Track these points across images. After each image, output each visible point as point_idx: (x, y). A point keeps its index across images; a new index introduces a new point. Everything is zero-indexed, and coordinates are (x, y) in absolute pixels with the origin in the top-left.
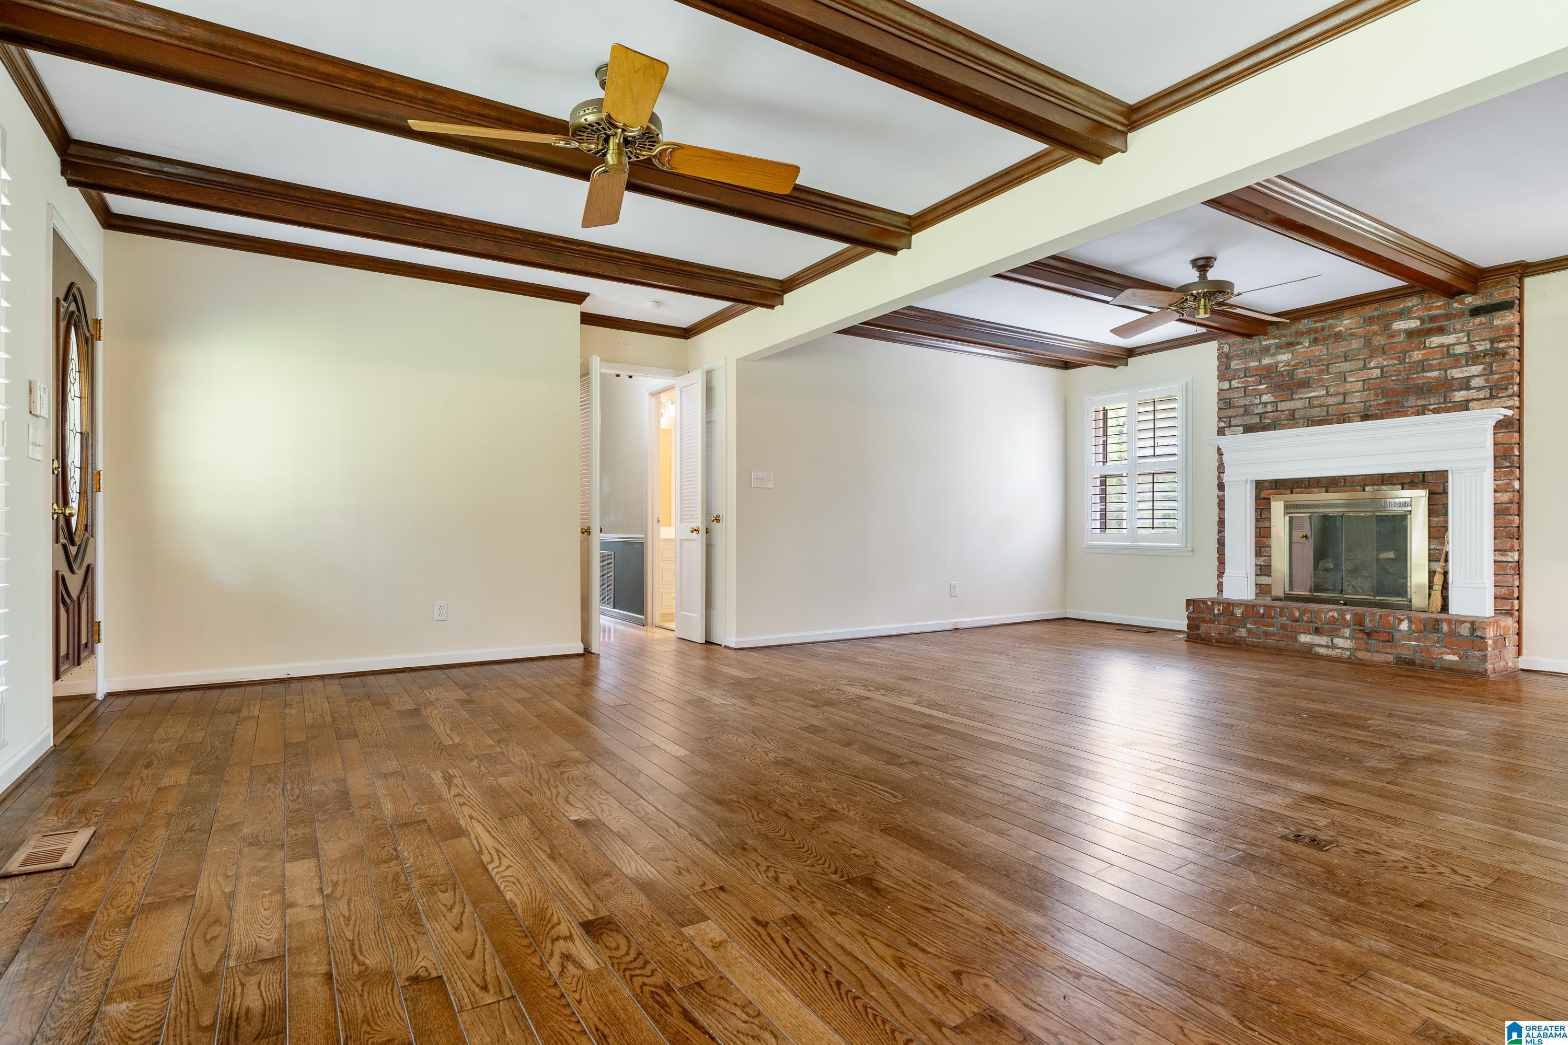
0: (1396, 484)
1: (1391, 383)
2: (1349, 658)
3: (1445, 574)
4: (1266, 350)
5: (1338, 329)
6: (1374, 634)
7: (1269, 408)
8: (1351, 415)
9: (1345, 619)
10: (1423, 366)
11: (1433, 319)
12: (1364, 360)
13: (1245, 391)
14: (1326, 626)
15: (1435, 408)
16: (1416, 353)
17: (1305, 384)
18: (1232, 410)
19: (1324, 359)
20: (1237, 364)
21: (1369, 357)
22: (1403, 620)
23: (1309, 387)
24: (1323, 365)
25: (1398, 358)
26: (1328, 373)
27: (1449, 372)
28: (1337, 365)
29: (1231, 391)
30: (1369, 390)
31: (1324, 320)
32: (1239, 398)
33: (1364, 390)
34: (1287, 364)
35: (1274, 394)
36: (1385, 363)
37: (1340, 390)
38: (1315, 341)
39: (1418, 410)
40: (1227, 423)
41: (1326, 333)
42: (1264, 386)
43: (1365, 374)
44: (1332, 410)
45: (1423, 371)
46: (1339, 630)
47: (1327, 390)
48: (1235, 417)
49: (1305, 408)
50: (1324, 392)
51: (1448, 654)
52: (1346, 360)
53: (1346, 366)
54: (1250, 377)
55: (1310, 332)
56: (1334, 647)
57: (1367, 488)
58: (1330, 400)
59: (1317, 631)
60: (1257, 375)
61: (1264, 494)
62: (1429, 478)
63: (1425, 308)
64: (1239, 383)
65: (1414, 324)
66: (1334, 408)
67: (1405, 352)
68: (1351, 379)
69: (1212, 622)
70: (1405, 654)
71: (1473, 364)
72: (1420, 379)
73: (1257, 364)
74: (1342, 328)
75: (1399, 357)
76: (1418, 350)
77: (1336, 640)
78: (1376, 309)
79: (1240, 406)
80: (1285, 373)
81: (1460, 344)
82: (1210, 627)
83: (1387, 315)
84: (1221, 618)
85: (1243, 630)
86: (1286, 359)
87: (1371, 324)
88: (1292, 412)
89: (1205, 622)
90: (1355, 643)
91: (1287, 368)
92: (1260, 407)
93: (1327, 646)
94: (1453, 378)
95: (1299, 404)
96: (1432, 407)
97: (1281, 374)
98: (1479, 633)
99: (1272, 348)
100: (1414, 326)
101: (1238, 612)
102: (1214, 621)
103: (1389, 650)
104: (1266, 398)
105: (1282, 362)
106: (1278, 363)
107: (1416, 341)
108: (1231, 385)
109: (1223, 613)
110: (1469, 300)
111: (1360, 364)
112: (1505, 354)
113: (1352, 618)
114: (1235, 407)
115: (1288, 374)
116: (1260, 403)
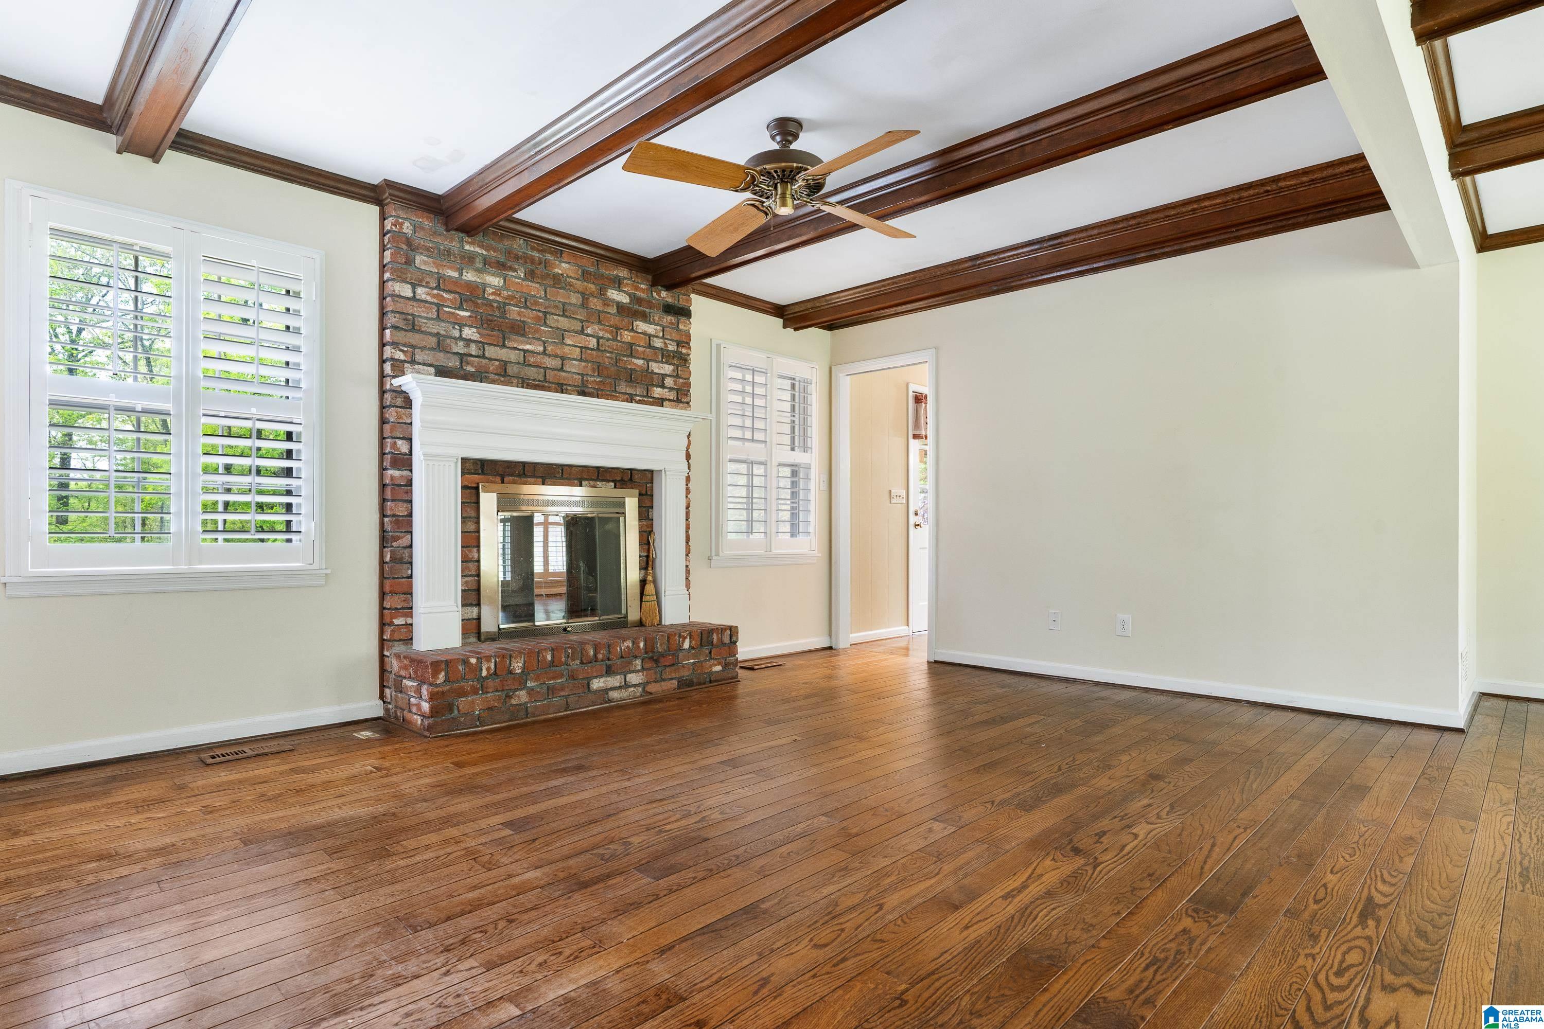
0: (608, 481)
1: (606, 360)
2: (641, 696)
4: (469, 259)
5: (556, 270)
6: (662, 660)
7: (473, 349)
8: (569, 388)
9: (639, 647)
10: (631, 349)
11: (639, 301)
12: (582, 321)
13: (438, 311)
14: (620, 662)
15: (639, 400)
16: (626, 332)
17: (519, 329)
18: (417, 335)
19: (541, 304)
20: (425, 263)
21: (587, 321)
22: (686, 638)
23: (523, 335)
24: (539, 311)
26: (545, 324)
27: (650, 363)
28: (555, 317)
29: (415, 303)
30: (586, 361)
31: (542, 251)
32: (426, 318)
33: (581, 360)
34: (497, 293)
35: (481, 331)
36: (601, 334)
37: (558, 352)
38: (531, 275)
39: (627, 399)
40: (409, 355)
41: (542, 269)
42: (467, 314)
43: (581, 340)
44: (550, 375)
45: (631, 356)
46: (630, 663)
47: (545, 347)
48: (422, 348)
50: (541, 349)
51: (715, 665)
52: (563, 315)
53: (564, 323)
54: (444, 290)
55: (525, 259)
56: (626, 686)
57: (584, 483)
58: (549, 362)
59: (609, 671)
60: (455, 292)
61: (472, 480)
62: (636, 477)
63: (633, 285)
64: (428, 294)
65: (625, 299)
66: (552, 373)
67: (618, 329)
68: (569, 342)
69: (475, 691)
70: (685, 673)
71: (667, 363)
72: (630, 364)
73: (455, 274)
74: (560, 272)
75: (612, 332)
76: (626, 330)
77: (629, 677)
78: (593, 264)
79: (430, 334)
80: (495, 305)
81: (657, 337)
82: (473, 702)
83: (602, 276)
84: (491, 683)
85: (523, 693)
86: (496, 284)
87: (588, 280)
88: (505, 364)
89: (464, 694)
90: (647, 675)
91: (497, 298)
92: (461, 343)
93: (620, 688)
94: (652, 372)
95: (513, 356)
96: (638, 398)
97: (489, 303)
98: (734, 639)
99: (477, 260)
100: (624, 301)
101: (517, 666)
102: (478, 689)
103: (673, 675)
104: (468, 332)
105: (490, 286)
106: (485, 286)
107: (626, 320)
108: (414, 292)
109: (495, 673)
110: (664, 294)
111: (577, 326)
112: (686, 360)
113: (645, 645)
114: (420, 331)
115: (499, 308)
116: (461, 338)
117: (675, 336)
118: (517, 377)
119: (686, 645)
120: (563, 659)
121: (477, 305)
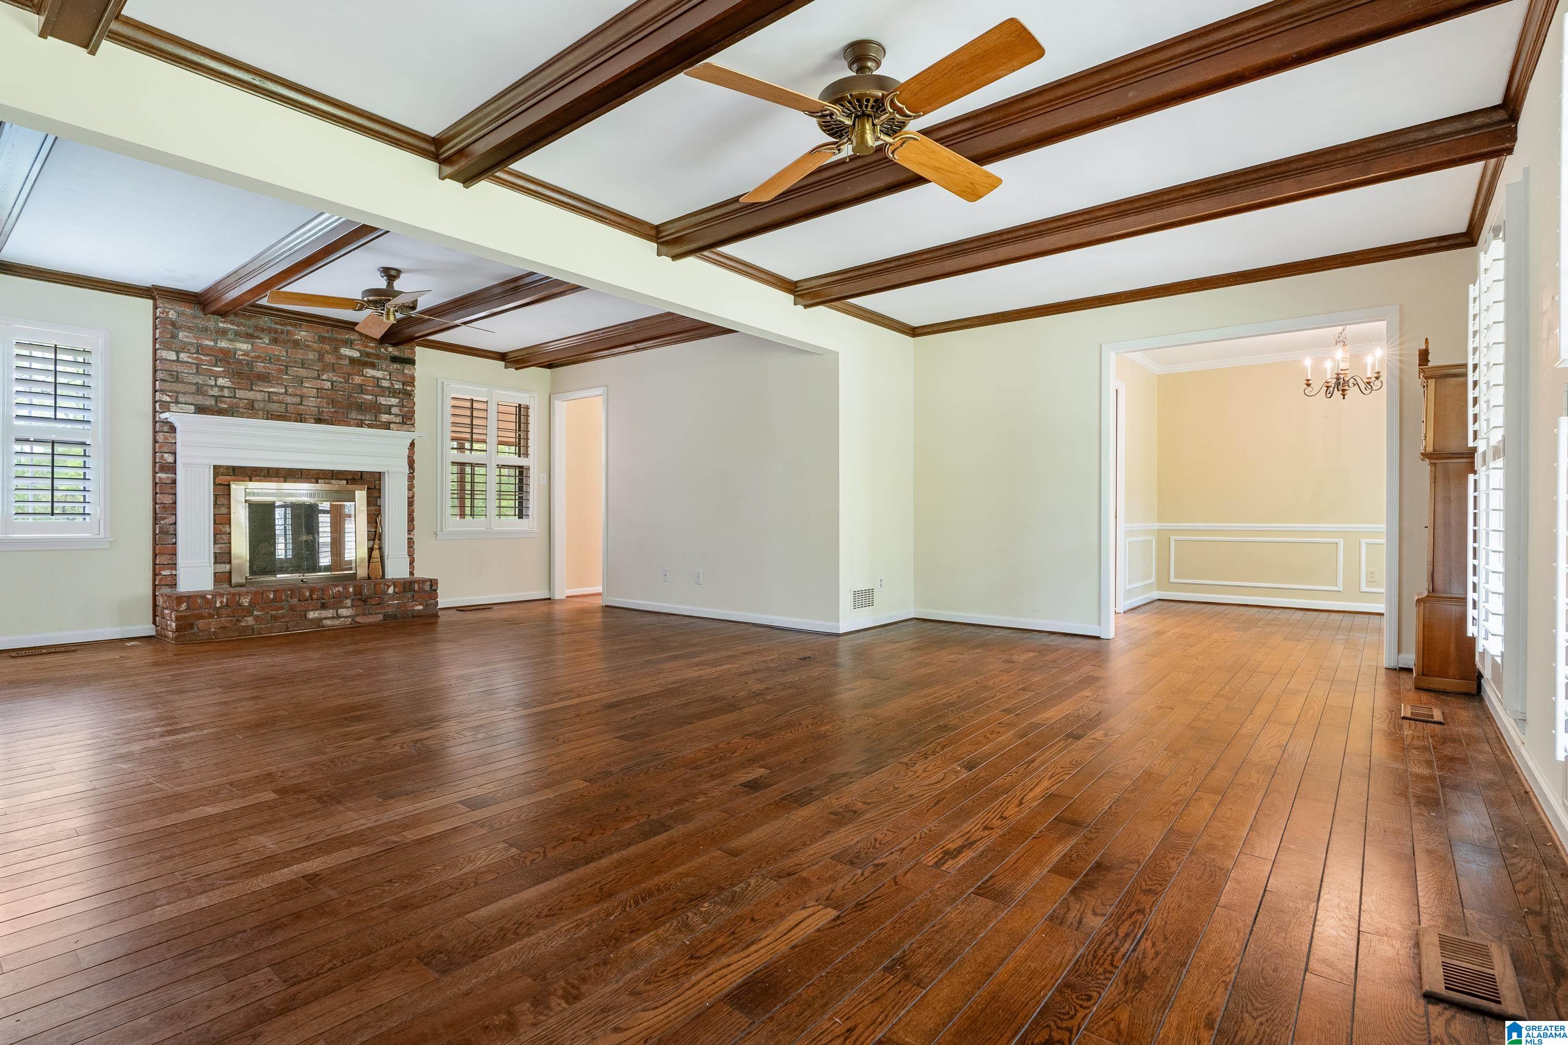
0: (341, 479)
1: (339, 396)
2: (351, 624)
3: (380, 549)
4: (224, 333)
5: (296, 337)
6: (369, 600)
7: (226, 393)
8: (307, 417)
9: (348, 591)
10: (361, 389)
11: (368, 355)
12: (318, 371)
13: (197, 368)
14: (332, 601)
15: (369, 424)
16: (357, 377)
17: (264, 378)
18: (180, 385)
19: (283, 360)
20: (187, 337)
21: (323, 370)
23: (269, 382)
24: (281, 365)
25: (344, 378)
26: (287, 374)
27: (378, 398)
28: (295, 369)
29: (178, 364)
30: (322, 397)
31: (284, 325)
32: (188, 373)
33: (317, 397)
34: (246, 354)
35: (232, 380)
36: (335, 379)
37: (298, 392)
38: (275, 341)
39: (358, 423)
40: (174, 398)
41: (284, 336)
42: (221, 369)
43: (319, 384)
44: (291, 409)
45: (362, 393)
46: (342, 601)
47: (286, 390)
48: (185, 393)
49: (264, 401)
50: (283, 391)
51: (417, 605)
52: (302, 367)
53: (302, 372)
54: (202, 354)
55: (270, 330)
56: (338, 617)
57: (320, 481)
58: (289, 399)
59: (324, 607)
60: (211, 355)
61: (222, 479)
62: (366, 477)
63: (363, 344)
64: (189, 357)
65: (356, 354)
66: (293, 407)
67: (349, 374)
68: (307, 385)
69: (211, 616)
70: (390, 611)
71: (393, 397)
72: (360, 399)
73: (212, 343)
74: (299, 338)
77: (340, 611)
78: (328, 331)
79: (191, 383)
80: (244, 362)
81: (384, 379)
82: (209, 623)
83: (336, 340)
84: (223, 611)
85: (251, 618)
86: (245, 348)
87: (323, 342)
88: (252, 402)
89: (202, 617)
90: (356, 610)
91: (246, 358)
92: (216, 389)
93: (333, 618)
94: (380, 404)
95: (259, 396)
96: (367, 422)
97: (239, 362)
98: (434, 588)
99: (230, 333)
100: (355, 355)
101: (245, 601)
102: (214, 615)
103: (380, 611)
104: (221, 381)
105: (240, 350)
106: (236, 350)
107: (357, 368)
108: (178, 357)
109: (227, 605)
110: (390, 349)
111: (315, 374)
112: (410, 395)
113: (354, 590)
114: (182, 382)
115: (247, 364)
116: (216, 385)
117: (401, 378)
118: (263, 410)
119: (391, 590)
120: (283, 597)
121: (229, 363)
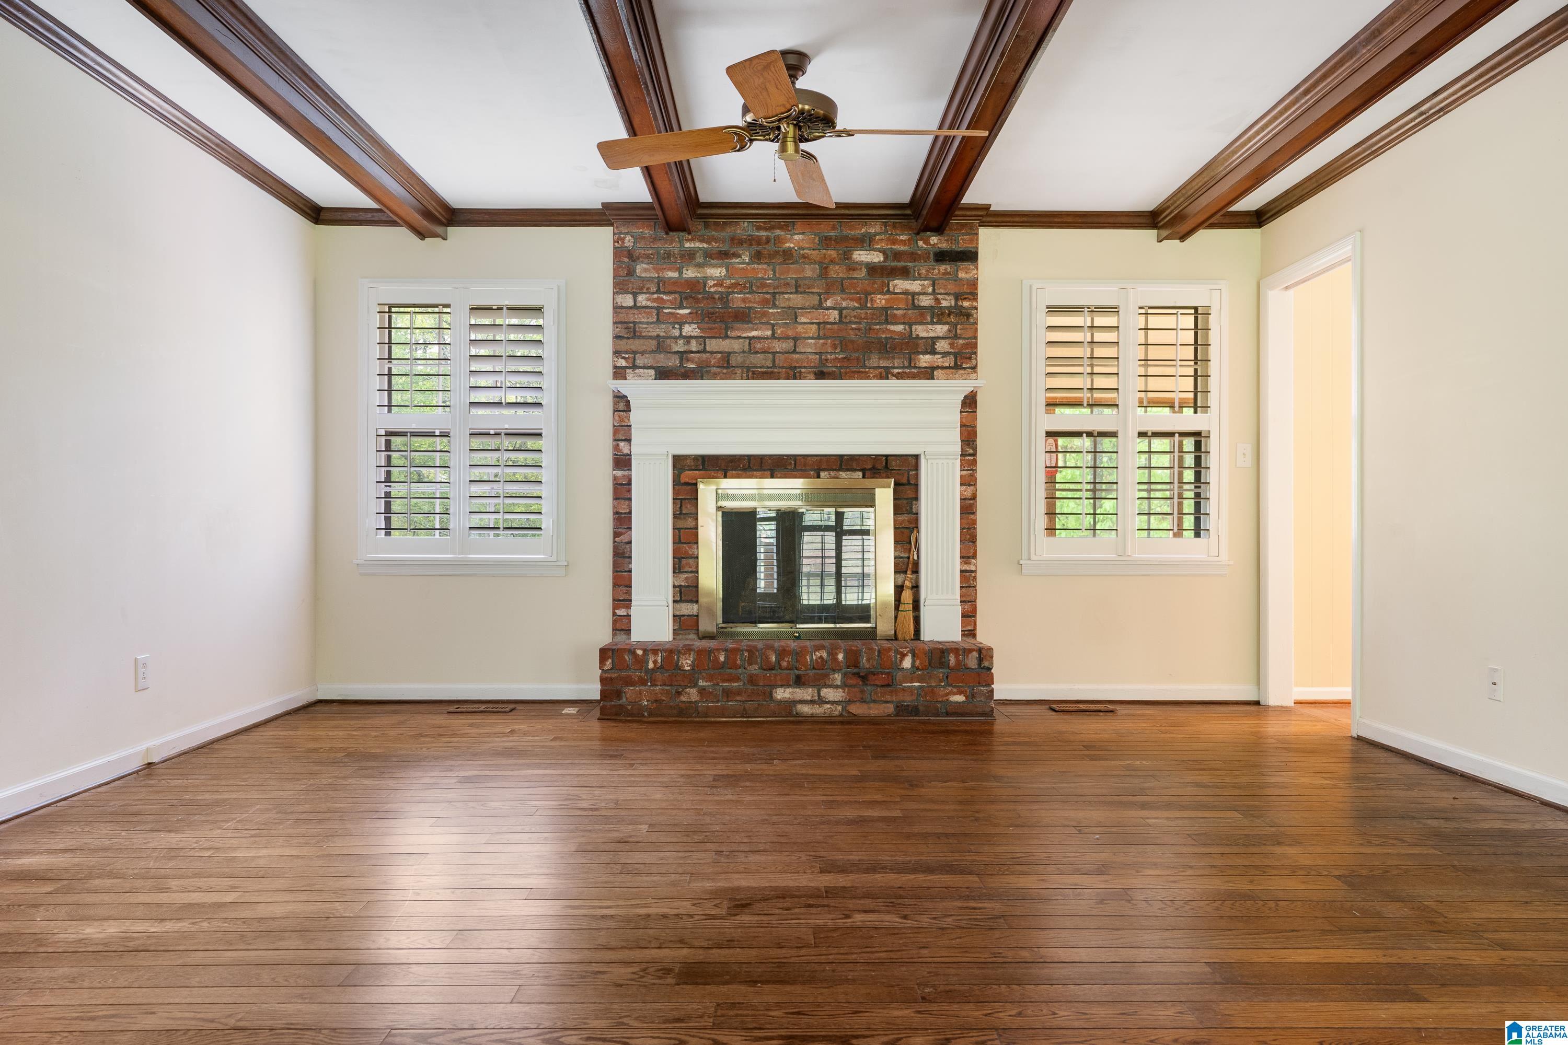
0: (854, 470)
1: (851, 332)
2: (841, 715)
3: (916, 587)
4: (689, 256)
5: (787, 245)
6: (871, 677)
7: (694, 345)
8: (803, 370)
9: (837, 659)
10: (886, 315)
11: (897, 255)
12: (819, 294)
13: (658, 315)
14: (811, 673)
15: (899, 373)
16: (879, 296)
17: (743, 317)
18: (638, 342)
19: (769, 286)
20: (646, 270)
21: (826, 293)
22: (905, 655)
23: (750, 322)
24: (767, 293)
25: (858, 300)
26: (774, 306)
27: (914, 327)
28: (786, 296)
29: (636, 312)
30: (825, 337)
31: (771, 228)
32: (648, 323)
33: (819, 338)
34: (720, 283)
35: (701, 325)
36: (844, 304)
37: (790, 333)
38: (758, 257)
39: (881, 373)
40: (631, 361)
41: (771, 247)
42: (687, 311)
43: (820, 316)
44: (780, 360)
45: (887, 322)
46: (826, 676)
47: (773, 330)
48: (643, 353)
49: (744, 352)
50: (769, 333)
51: (955, 694)
52: (797, 292)
53: (797, 300)
54: (664, 293)
55: (751, 241)
56: (821, 701)
57: (822, 474)
58: (778, 346)
59: (799, 682)
60: (675, 292)
61: (686, 476)
62: (893, 464)
63: (888, 239)
64: (648, 300)
65: (876, 258)
66: (782, 357)
67: (867, 294)
68: (803, 320)
69: (643, 682)
70: (907, 699)
71: (939, 323)
72: (884, 332)
73: (676, 275)
74: (792, 245)
75: (860, 299)
76: (880, 293)
77: (824, 692)
78: (834, 228)
79: (651, 338)
80: (717, 296)
81: (924, 294)
82: (640, 692)
83: (845, 239)
84: (658, 675)
85: (693, 691)
86: (718, 275)
87: (827, 247)
88: (727, 356)
89: (632, 684)
90: (849, 693)
91: (720, 289)
92: (681, 342)
93: (812, 702)
94: (918, 337)
95: (736, 345)
96: (896, 371)
97: (711, 297)
98: (986, 664)
99: (698, 255)
100: (876, 260)
101: (686, 663)
102: (647, 681)
103: (888, 698)
104: (689, 330)
105: (712, 278)
106: (706, 278)
107: (879, 281)
108: (635, 301)
109: (662, 667)
110: (934, 240)
111: (815, 300)
112: (968, 316)
113: (845, 657)
114: (641, 337)
115: (721, 299)
116: (681, 335)
117: (951, 287)
118: (742, 367)
119: (907, 663)
120: (739, 662)
121: (697, 301)
